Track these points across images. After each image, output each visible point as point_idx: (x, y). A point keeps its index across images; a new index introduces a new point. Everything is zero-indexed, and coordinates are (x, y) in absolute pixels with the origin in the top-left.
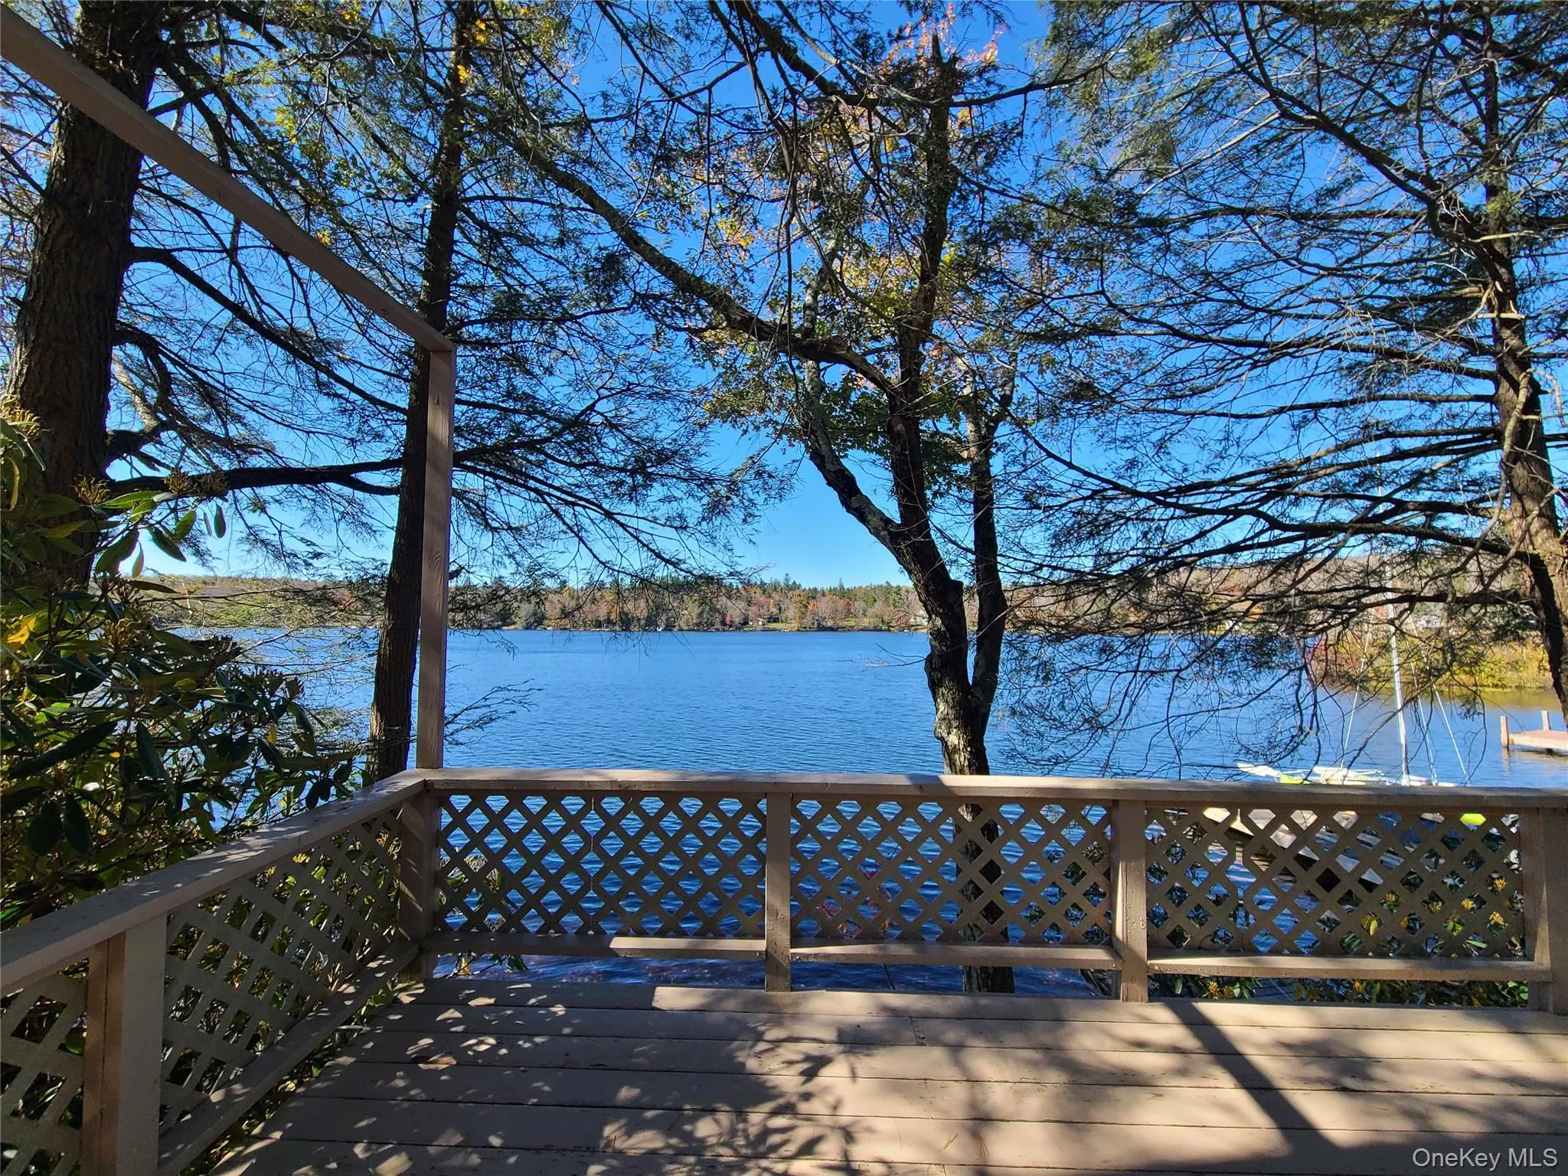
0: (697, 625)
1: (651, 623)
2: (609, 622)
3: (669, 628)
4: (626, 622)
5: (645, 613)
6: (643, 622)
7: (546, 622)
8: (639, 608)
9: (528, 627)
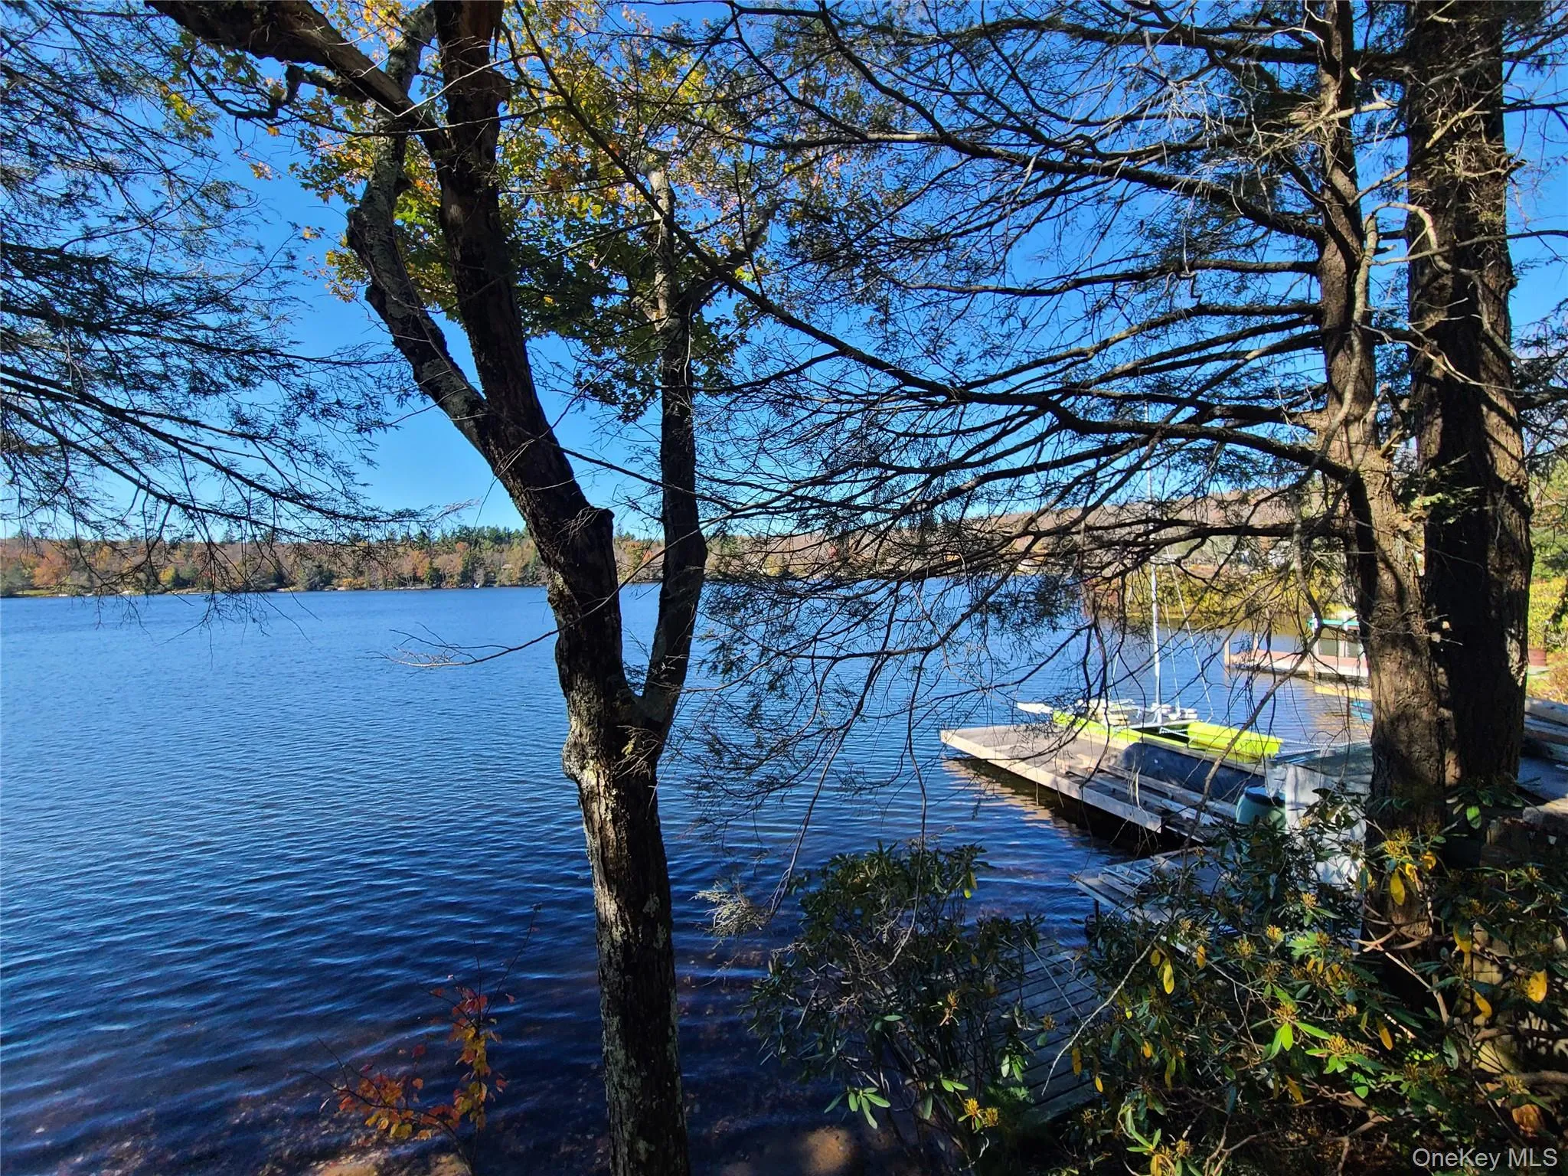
0: (521, 579)
1: (467, 578)
2: (416, 579)
3: (489, 583)
4: (438, 579)
5: (460, 569)
6: (456, 578)
7: (335, 581)
8: (453, 563)
9: (312, 588)
